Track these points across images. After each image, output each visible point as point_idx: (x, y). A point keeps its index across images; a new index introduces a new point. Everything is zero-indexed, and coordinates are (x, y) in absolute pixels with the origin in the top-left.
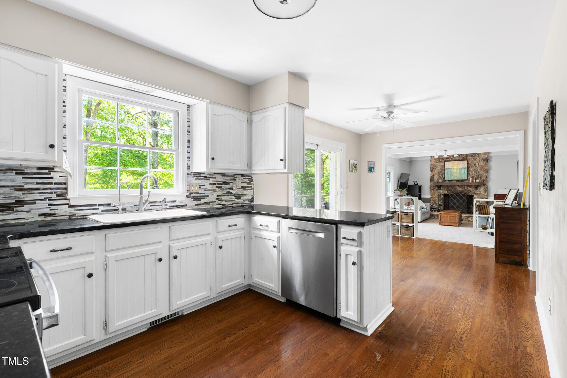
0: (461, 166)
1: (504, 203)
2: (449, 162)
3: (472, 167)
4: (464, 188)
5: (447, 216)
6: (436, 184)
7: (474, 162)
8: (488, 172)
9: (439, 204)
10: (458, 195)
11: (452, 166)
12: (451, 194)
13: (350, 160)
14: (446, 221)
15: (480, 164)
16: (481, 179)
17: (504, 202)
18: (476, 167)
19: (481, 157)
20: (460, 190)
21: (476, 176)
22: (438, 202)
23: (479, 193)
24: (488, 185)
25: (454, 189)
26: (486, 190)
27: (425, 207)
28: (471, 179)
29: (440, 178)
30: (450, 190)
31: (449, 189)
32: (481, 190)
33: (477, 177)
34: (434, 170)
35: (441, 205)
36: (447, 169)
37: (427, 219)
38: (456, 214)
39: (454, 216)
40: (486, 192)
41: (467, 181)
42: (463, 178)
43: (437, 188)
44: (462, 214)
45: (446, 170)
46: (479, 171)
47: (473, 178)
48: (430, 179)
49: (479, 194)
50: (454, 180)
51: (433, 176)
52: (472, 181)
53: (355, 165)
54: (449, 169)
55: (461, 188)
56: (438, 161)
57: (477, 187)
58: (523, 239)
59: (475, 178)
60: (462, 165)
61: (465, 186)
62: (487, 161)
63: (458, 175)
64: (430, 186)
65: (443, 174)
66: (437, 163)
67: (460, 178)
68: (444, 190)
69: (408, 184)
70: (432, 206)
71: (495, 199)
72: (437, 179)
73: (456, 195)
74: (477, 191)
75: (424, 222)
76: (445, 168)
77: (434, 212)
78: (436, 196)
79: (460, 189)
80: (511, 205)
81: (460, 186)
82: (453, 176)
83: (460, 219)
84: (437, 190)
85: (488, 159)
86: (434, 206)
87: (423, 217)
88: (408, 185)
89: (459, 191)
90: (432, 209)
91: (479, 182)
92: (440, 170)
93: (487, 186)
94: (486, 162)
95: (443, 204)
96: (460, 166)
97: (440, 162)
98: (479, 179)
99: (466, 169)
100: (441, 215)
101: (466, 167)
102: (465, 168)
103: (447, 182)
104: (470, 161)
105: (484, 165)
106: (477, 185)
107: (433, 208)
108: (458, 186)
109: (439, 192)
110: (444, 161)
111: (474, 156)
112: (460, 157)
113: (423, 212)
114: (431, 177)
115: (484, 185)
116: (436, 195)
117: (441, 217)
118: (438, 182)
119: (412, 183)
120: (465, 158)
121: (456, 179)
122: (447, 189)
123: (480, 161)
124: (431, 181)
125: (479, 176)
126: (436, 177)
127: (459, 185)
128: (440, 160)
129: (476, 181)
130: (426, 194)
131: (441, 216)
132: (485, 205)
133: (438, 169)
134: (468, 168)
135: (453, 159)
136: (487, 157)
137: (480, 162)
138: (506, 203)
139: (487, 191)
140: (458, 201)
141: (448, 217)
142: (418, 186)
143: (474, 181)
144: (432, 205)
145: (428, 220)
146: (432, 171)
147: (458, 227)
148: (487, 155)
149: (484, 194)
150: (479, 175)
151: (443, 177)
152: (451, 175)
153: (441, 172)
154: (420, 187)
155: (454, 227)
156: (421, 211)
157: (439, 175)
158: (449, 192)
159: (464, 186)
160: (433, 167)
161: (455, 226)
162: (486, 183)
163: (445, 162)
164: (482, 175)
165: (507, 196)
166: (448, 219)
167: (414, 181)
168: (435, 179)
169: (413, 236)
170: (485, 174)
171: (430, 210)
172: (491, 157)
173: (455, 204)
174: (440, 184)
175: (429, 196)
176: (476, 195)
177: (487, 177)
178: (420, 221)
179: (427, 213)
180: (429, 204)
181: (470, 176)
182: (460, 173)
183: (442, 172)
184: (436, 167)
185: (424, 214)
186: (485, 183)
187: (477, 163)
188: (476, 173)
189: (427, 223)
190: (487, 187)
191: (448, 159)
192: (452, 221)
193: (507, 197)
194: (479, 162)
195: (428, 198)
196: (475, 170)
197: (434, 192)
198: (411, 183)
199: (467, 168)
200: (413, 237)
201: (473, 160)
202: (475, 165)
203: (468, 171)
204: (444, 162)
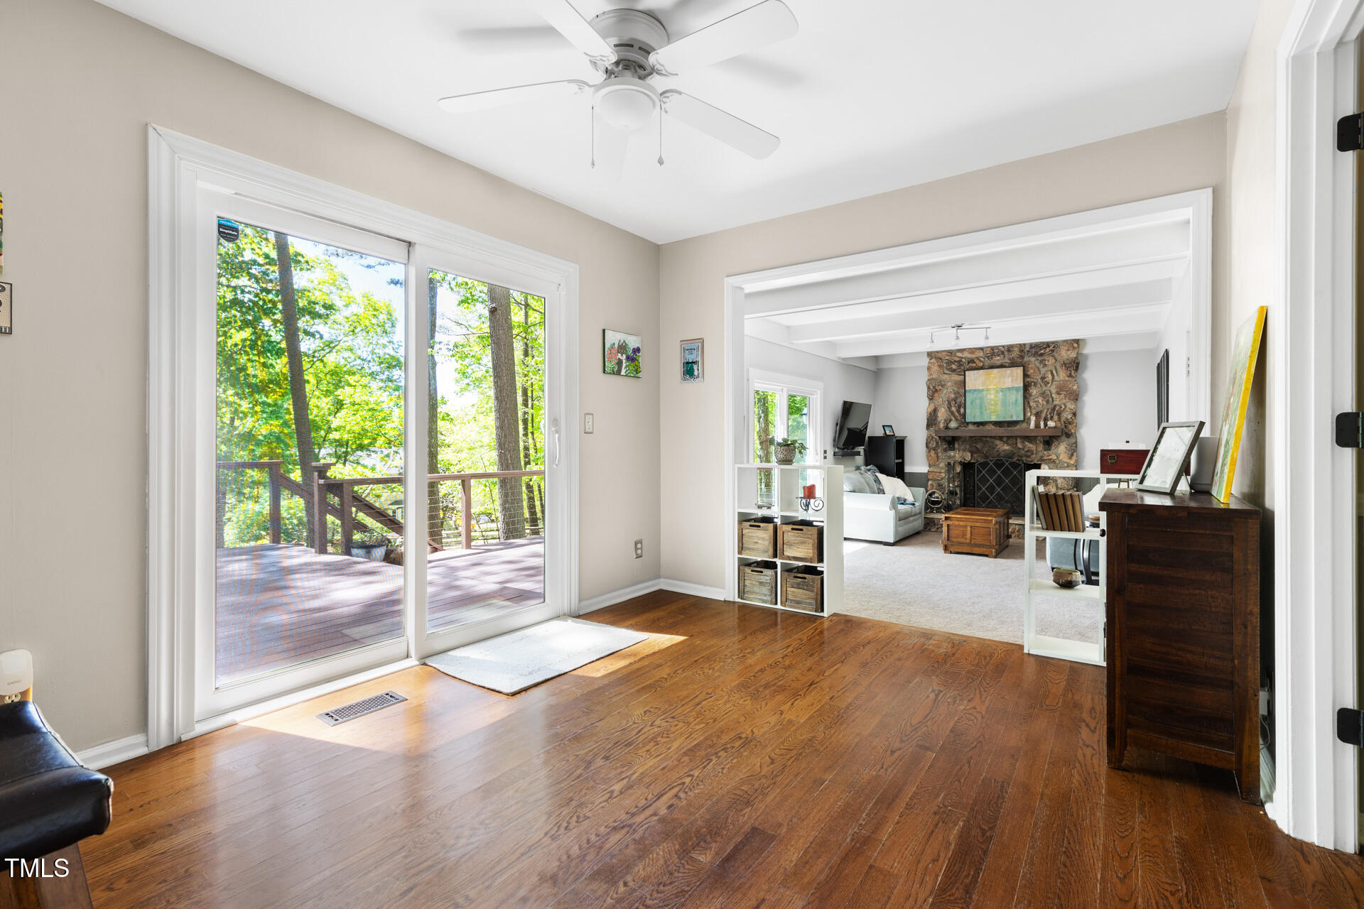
0: (1008, 383)
1: (1141, 487)
2: (976, 371)
3: (1035, 385)
4: (1016, 444)
5: (966, 526)
6: (942, 435)
7: (1042, 373)
8: (1077, 399)
9: (951, 489)
10: (999, 464)
11: (983, 384)
12: (981, 460)
13: (604, 331)
14: (963, 540)
15: (1056, 377)
16: (1059, 420)
17: (1141, 482)
18: (1046, 385)
19: (1058, 358)
20: (1004, 451)
21: (1048, 409)
22: (946, 484)
23: (1054, 457)
24: (1077, 435)
25: (990, 446)
26: (1074, 450)
27: (910, 499)
28: (1033, 418)
29: (952, 417)
30: (978, 451)
31: (977, 448)
32: (1061, 449)
33: (1050, 414)
34: (936, 395)
35: (957, 494)
36: (970, 391)
37: (918, 533)
38: (990, 518)
39: (984, 525)
40: (1072, 455)
41: (1024, 425)
42: (1012, 416)
43: (945, 446)
44: (1008, 518)
45: (967, 394)
46: (1053, 395)
47: (1040, 416)
48: (928, 419)
49: (1054, 462)
50: (990, 422)
51: (935, 410)
52: (1037, 426)
53: (630, 353)
54: (975, 390)
55: (1008, 444)
56: (948, 369)
57: (1049, 442)
58: (1236, 661)
59: (1043, 415)
60: (1010, 379)
61: (1019, 440)
62: (1077, 369)
63: (999, 408)
64: (927, 440)
65: (959, 406)
66: (946, 376)
67: (1004, 417)
68: (964, 450)
69: (869, 434)
70: (930, 495)
71: (1102, 472)
72: (945, 421)
73: (995, 464)
74: (1050, 452)
75: (905, 542)
76: (967, 389)
77: (937, 512)
78: (942, 468)
79: (1006, 447)
80: (1171, 494)
81: (1005, 439)
82: (986, 410)
83: (1002, 533)
84: (945, 450)
85: (1078, 364)
86: (937, 496)
87: (900, 529)
88: (869, 437)
89: (1002, 455)
90: (930, 505)
91: (1055, 427)
92: (953, 396)
93: (1076, 437)
94: (1073, 372)
95: (961, 491)
96: (1004, 382)
97: (953, 371)
98: (1056, 418)
99: (1021, 393)
100: (949, 522)
101: (1022, 385)
102: (1017, 389)
103: (971, 427)
104: (1032, 368)
105: (1067, 378)
106: (1050, 437)
107: (934, 503)
108: (1001, 438)
109: (950, 457)
110: (963, 368)
111: (1041, 355)
112: (1004, 357)
113: (901, 515)
114: (930, 414)
115: (1068, 435)
116: (942, 465)
117: (948, 529)
118: (947, 428)
119: (880, 433)
120: (1019, 360)
121: (994, 419)
122: (971, 446)
123: (1058, 368)
124: (928, 426)
125: (1056, 411)
126: (942, 414)
127: (1001, 435)
128: (954, 367)
129: (1046, 425)
130: (917, 462)
131: (948, 525)
132: (1069, 493)
133: (948, 392)
134: (1026, 387)
135: (986, 364)
136: (1075, 356)
137: (1057, 373)
138: (1148, 483)
139: (1075, 454)
140: (999, 482)
141: (969, 528)
142: (894, 440)
143: (1042, 424)
144: (930, 492)
145: (918, 536)
146: (931, 398)
147: (995, 557)
148: (1076, 351)
149: (1068, 461)
150: (1054, 409)
151: (960, 414)
152: (981, 408)
153: (955, 400)
154: (901, 444)
155: (985, 558)
156: (897, 511)
157: (949, 408)
158: (975, 456)
159: (1016, 440)
160: (934, 387)
161: (987, 556)
162: (1073, 431)
163: (966, 372)
164: (1063, 407)
165: (1152, 456)
166: (969, 535)
167: (884, 426)
168: (939, 419)
169: (822, 610)
170: (1071, 405)
171: (927, 508)
172: (1086, 357)
173: (991, 489)
174: (951, 434)
175: (923, 469)
176: (1046, 464)
177: (1074, 414)
178: (892, 541)
179: (916, 517)
180: (922, 490)
181: (1031, 412)
182: (1004, 404)
183: (958, 400)
184: (942, 386)
185: (907, 518)
186: (1070, 431)
187: (1049, 372)
188: (1048, 402)
189: (914, 544)
190: (1076, 442)
191: (975, 362)
192: (979, 541)
193: (1151, 460)
194: (1054, 372)
195: (921, 474)
196: (1044, 393)
197: (938, 457)
198: (875, 430)
199: (1022, 389)
200: (821, 614)
201: (1038, 365)
202: (1043, 378)
203: (1025, 397)
204: (963, 373)
